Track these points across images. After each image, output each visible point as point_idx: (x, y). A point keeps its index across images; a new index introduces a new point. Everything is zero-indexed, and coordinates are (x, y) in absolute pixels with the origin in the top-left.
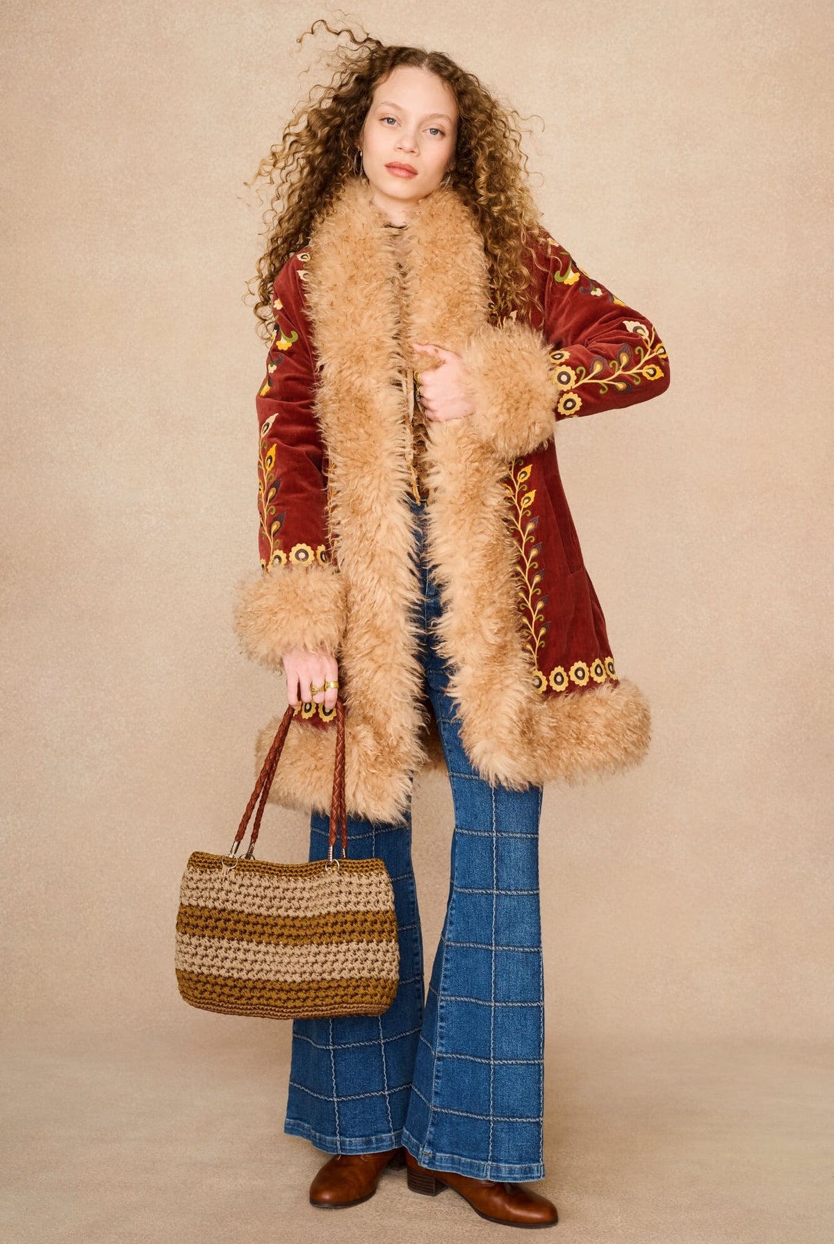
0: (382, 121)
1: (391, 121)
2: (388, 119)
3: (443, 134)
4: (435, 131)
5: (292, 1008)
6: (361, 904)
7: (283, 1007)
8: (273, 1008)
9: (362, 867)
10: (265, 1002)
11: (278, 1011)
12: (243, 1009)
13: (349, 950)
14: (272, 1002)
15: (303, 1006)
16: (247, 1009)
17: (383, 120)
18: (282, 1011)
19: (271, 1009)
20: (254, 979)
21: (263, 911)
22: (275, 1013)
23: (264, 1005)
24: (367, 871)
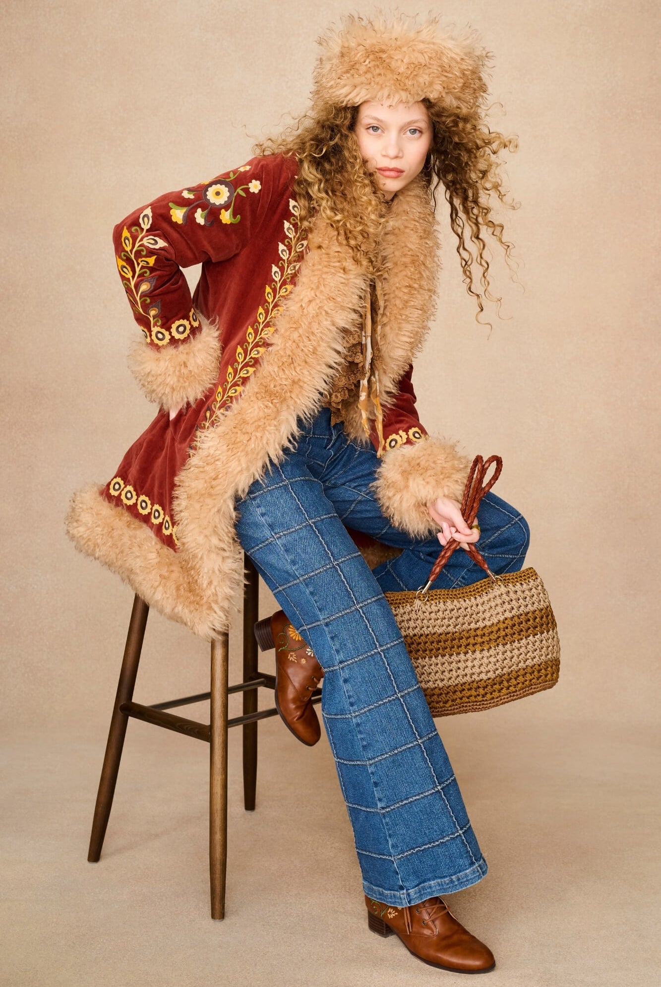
0: (368, 130)
1: (375, 129)
2: (373, 127)
3: (421, 132)
4: (414, 131)
5: (491, 700)
6: (530, 606)
7: (483, 700)
8: (475, 703)
9: (521, 577)
10: (467, 700)
11: (480, 705)
12: (451, 710)
13: (528, 644)
14: (473, 698)
15: (500, 696)
16: (454, 709)
17: (368, 128)
18: (483, 704)
19: (473, 705)
20: (454, 684)
21: (451, 629)
22: (478, 707)
23: (467, 703)
24: (525, 579)
